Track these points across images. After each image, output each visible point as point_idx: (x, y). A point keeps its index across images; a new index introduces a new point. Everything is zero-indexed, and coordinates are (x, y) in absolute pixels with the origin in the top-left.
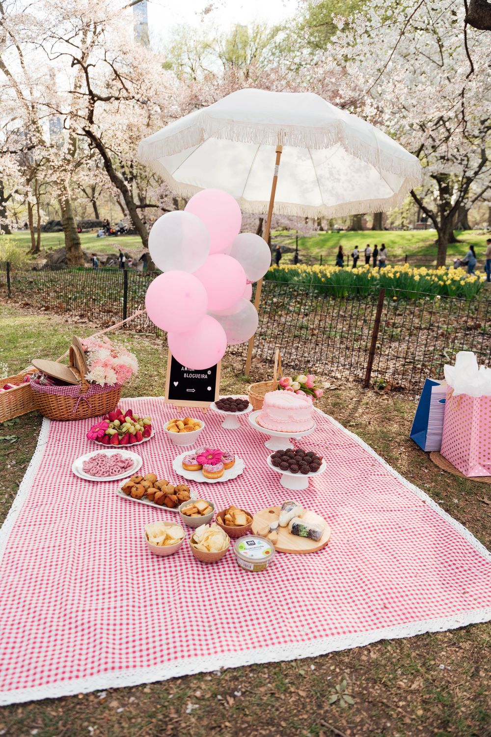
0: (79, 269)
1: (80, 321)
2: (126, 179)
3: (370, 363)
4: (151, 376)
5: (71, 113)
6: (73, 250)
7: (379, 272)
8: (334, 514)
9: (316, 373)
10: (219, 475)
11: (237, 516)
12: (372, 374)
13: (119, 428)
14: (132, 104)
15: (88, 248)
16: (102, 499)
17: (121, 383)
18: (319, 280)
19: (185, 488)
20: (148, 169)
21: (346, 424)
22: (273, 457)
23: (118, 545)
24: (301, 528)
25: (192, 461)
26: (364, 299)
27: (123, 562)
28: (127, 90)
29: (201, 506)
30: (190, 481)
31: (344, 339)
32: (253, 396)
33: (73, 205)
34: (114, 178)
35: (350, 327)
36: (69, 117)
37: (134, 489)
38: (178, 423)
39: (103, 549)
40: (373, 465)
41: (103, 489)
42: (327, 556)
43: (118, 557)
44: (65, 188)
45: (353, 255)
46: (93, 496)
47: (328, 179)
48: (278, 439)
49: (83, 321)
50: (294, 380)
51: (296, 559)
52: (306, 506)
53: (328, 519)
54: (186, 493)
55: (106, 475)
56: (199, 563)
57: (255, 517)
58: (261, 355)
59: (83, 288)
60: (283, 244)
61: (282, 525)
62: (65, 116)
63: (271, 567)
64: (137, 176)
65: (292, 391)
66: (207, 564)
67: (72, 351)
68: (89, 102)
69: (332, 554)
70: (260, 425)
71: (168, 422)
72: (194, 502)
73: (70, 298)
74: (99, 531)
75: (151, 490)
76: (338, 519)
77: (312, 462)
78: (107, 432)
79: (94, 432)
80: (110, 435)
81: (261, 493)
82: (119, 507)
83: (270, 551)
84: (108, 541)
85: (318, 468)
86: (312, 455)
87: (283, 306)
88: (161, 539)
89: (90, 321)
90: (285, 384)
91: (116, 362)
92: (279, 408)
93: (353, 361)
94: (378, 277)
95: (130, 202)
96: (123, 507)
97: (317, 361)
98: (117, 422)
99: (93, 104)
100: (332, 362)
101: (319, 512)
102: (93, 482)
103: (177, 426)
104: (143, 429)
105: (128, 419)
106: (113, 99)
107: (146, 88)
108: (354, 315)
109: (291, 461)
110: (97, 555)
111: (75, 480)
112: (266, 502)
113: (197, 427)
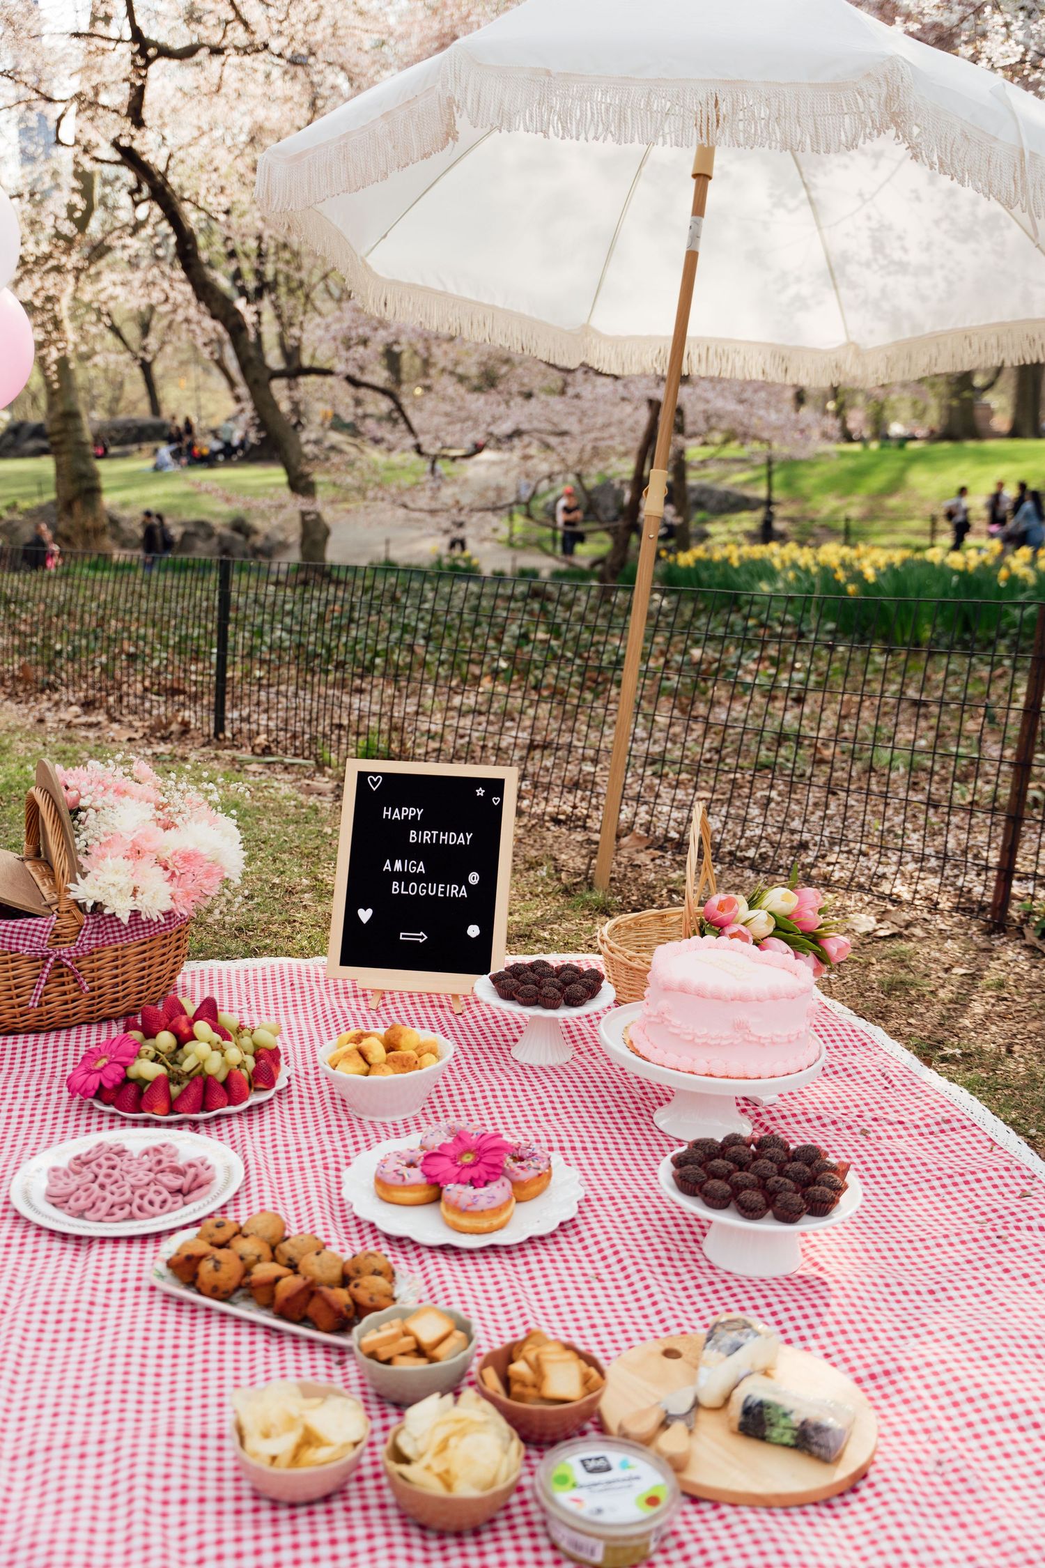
0: (95, 567)
1: (83, 719)
2: (243, 292)
3: (1010, 851)
4: (290, 892)
5: (78, 96)
6: (77, 508)
7: (1033, 563)
8: (890, 1366)
9: (827, 883)
10: (496, 1222)
11: (549, 1370)
12: (1017, 888)
13: (173, 1057)
14: (262, 67)
15: (124, 505)
16: (100, 1298)
17: (183, 909)
18: (841, 589)
19: (378, 1264)
20: (307, 262)
21: (928, 1052)
22: (679, 1162)
23: (142, 1459)
24: (770, 1414)
25: (405, 1171)
26: (984, 649)
27: (156, 1520)
28: (246, 24)
29: (428, 1329)
30: (400, 1239)
31: (923, 775)
32: (618, 957)
33: (81, 375)
34: (204, 291)
35: (938, 736)
36: (74, 108)
37: (206, 1267)
38: (365, 1043)
39: (90, 1472)
40: (1024, 1195)
41: (106, 1263)
42: (865, 1516)
43: (139, 1504)
44: (57, 323)
45: (950, 515)
46: (73, 1288)
47: (868, 265)
48: (700, 1100)
49: (93, 719)
50: (752, 904)
51: (755, 1525)
52: (793, 1335)
53: (869, 1384)
54: (381, 1281)
55: (120, 1214)
56: (414, 1530)
57: (611, 1370)
58: (648, 827)
59: (102, 622)
60: (723, 486)
61: (706, 1400)
62: (60, 108)
63: (664, 1551)
64: (276, 282)
65: (744, 938)
66: (441, 1536)
67: (33, 808)
68: (133, 62)
69: (881, 1510)
70: (635, 1052)
71: (335, 1040)
72: (405, 1315)
73: (59, 653)
74: (81, 1410)
75: (265, 1270)
76: (903, 1385)
77: (813, 1181)
78: (133, 1071)
79: (90, 1072)
80: (139, 1083)
81: (639, 1286)
82: (155, 1326)
83: (664, 1495)
84: (109, 1446)
85: (834, 1201)
86: (811, 1156)
87: (720, 672)
88: (284, 1444)
89: (113, 719)
90: (723, 915)
91: (171, 843)
92: (700, 994)
93: (952, 844)
94: (1032, 580)
95: (250, 360)
96: (170, 1326)
97: (832, 844)
98: (165, 1039)
99: (145, 67)
100: (883, 849)
101: (837, 1358)
102: (78, 1238)
103: (363, 1054)
104: (251, 1063)
105: (202, 1027)
106: (204, 52)
107: (304, 17)
108: (955, 698)
109: (739, 1176)
110: (69, 1493)
111: (18, 1233)
112: (654, 1319)
113: (428, 1057)
